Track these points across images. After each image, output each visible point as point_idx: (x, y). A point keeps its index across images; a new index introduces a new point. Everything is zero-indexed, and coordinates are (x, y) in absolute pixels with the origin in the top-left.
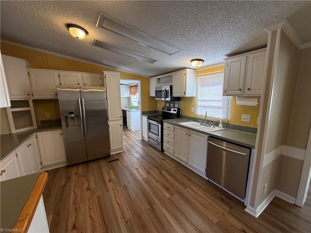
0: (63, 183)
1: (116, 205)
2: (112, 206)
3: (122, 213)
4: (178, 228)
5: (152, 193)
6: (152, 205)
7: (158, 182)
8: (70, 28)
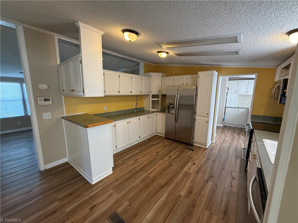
0: (154, 144)
1: (154, 168)
2: (153, 166)
3: (151, 173)
4: (156, 207)
5: (176, 182)
6: (165, 185)
7: (192, 183)
8: (159, 53)
